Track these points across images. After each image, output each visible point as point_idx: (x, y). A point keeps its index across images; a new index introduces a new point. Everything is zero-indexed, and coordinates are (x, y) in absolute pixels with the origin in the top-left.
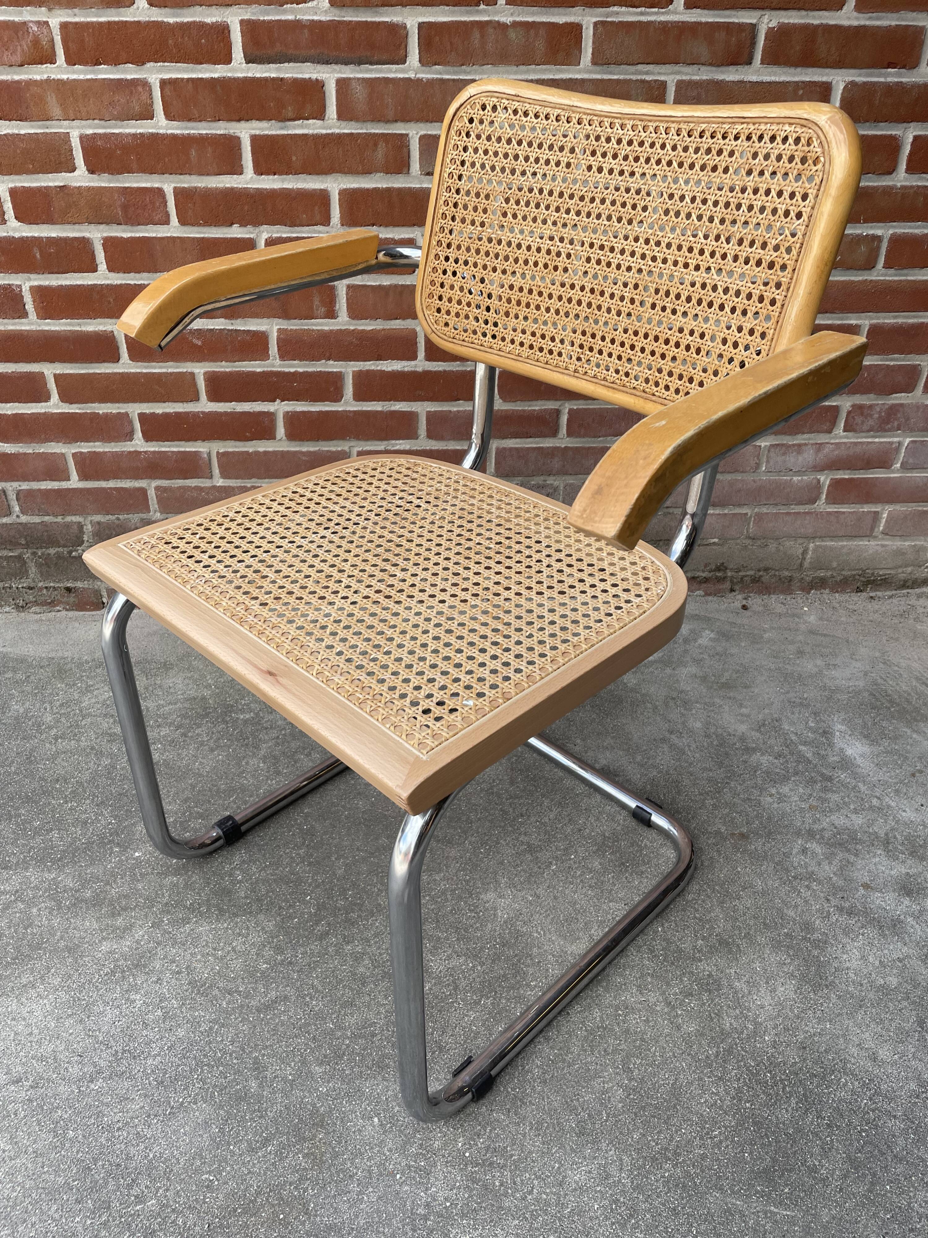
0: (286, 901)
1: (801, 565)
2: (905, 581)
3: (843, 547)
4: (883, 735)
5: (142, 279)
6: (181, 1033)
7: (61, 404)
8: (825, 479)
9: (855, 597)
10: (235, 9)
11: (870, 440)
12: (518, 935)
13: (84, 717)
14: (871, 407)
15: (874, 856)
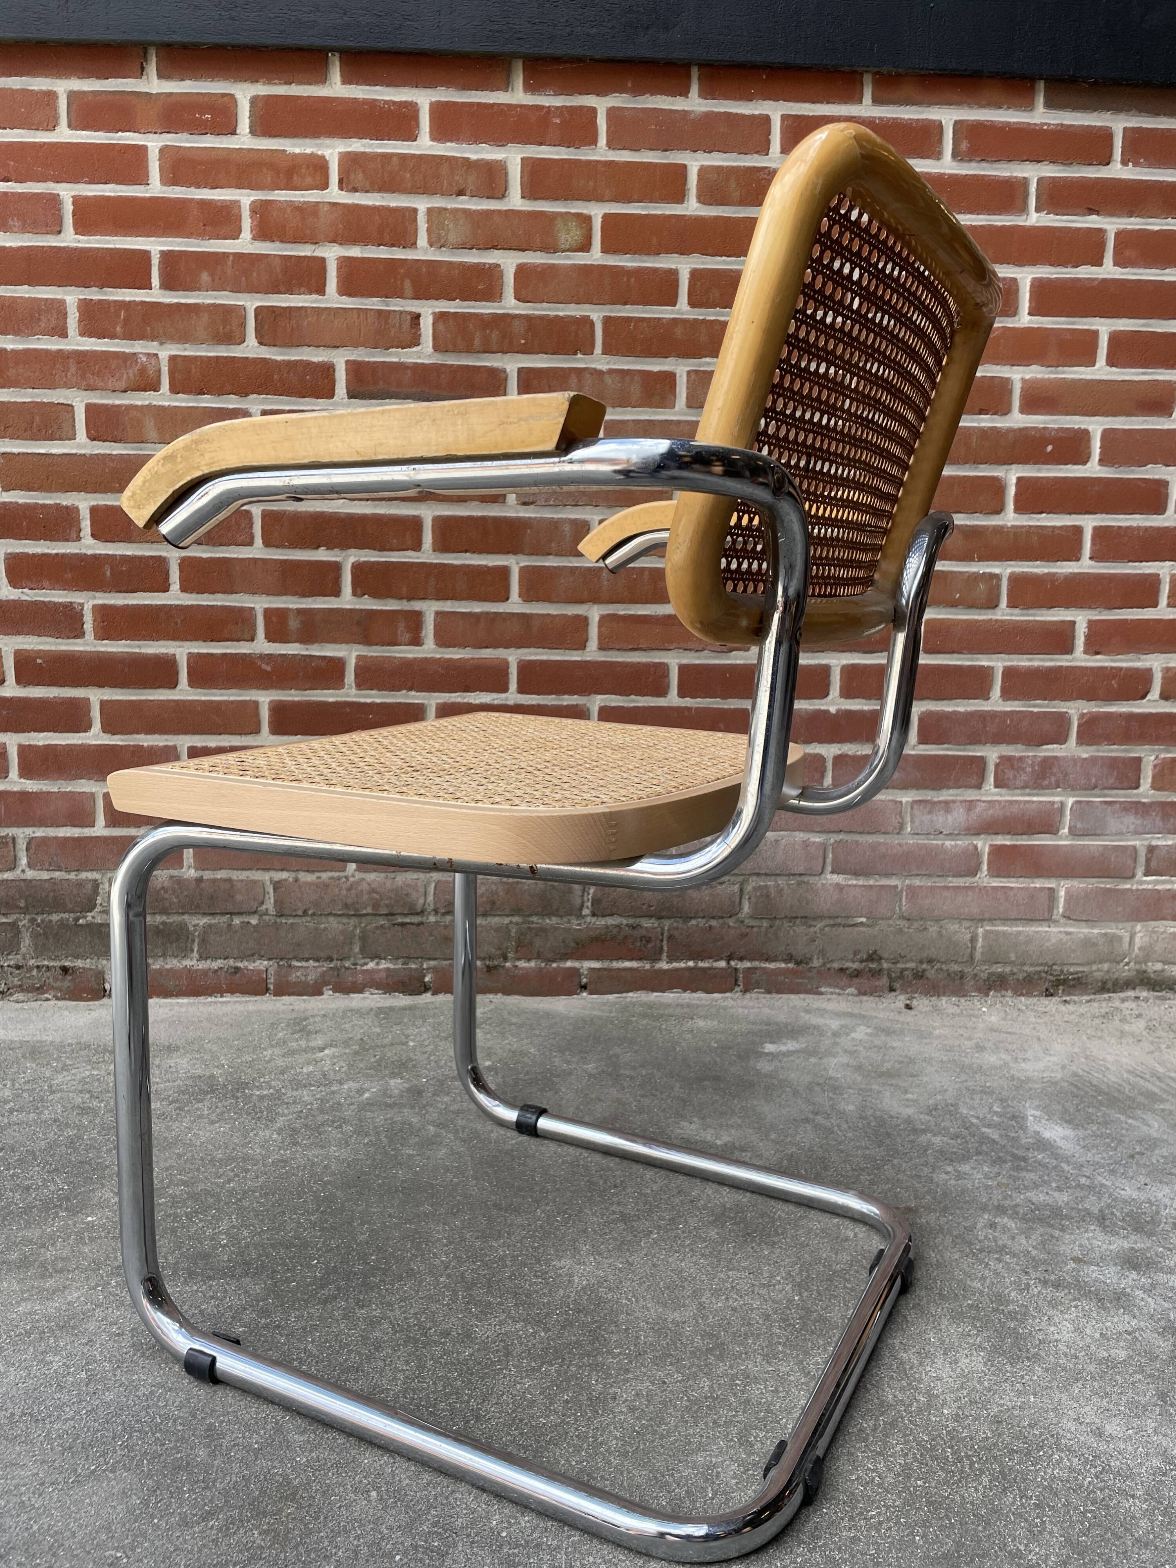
0: (284, 1264)
1: (972, 957)
2: (1104, 983)
3: (1019, 933)
4: (1089, 1120)
5: (215, 600)
6: (109, 1396)
7: (102, 734)
8: (983, 845)
9: (1045, 1001)
10: (341, 350)
11: (1027, 798)
12: (600, 1301)
13: (52, 1092)
14: (1021, 759)
15: (1087, 1231)
